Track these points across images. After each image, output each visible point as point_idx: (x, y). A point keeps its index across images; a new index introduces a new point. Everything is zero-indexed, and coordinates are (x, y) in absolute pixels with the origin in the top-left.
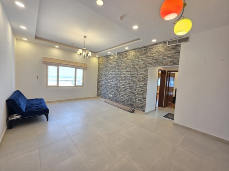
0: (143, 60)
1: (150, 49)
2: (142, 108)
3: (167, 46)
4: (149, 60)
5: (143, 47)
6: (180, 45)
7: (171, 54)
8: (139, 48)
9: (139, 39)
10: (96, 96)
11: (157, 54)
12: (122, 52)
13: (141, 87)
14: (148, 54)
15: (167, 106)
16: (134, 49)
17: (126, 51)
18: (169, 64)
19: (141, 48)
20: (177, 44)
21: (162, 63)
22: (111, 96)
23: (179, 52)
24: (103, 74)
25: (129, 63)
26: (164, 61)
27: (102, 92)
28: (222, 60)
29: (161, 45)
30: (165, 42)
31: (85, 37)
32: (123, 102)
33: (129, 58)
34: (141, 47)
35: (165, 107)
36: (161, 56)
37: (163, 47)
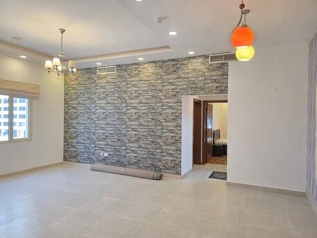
0: (171, 84)
1: (182, 64)
2: (176, 168)
3: (210, 63)
4: (182, 84)
5: (169, 60)
6: (228, 63)
7: (215, 75)
8: (164, 62)
9: (167, 47)
10: (61, 160)
11: (195, 74)
12: (128, 65)
13: (171, 131)
14: (181, 73)
15: (206, 162)
16: (154, 62)
17: (135, 64)
18: (214, 91)
19: (167, 61)
20: (224, 62)
21: (203, 89)
22: (106, 155)
23: (227, 75)
24: (81, 109)
25: (143, 86)
26: (206, 86)
27: (81, 148)
28: (276, 89)
29: (200, 60)
30: (206, 57)
31: (63, 31)
32: (136, 164)
33: (144, 78)
34: (167, 59)
35: (203, 164)
36: (201, 79)
37: (204, 64)
